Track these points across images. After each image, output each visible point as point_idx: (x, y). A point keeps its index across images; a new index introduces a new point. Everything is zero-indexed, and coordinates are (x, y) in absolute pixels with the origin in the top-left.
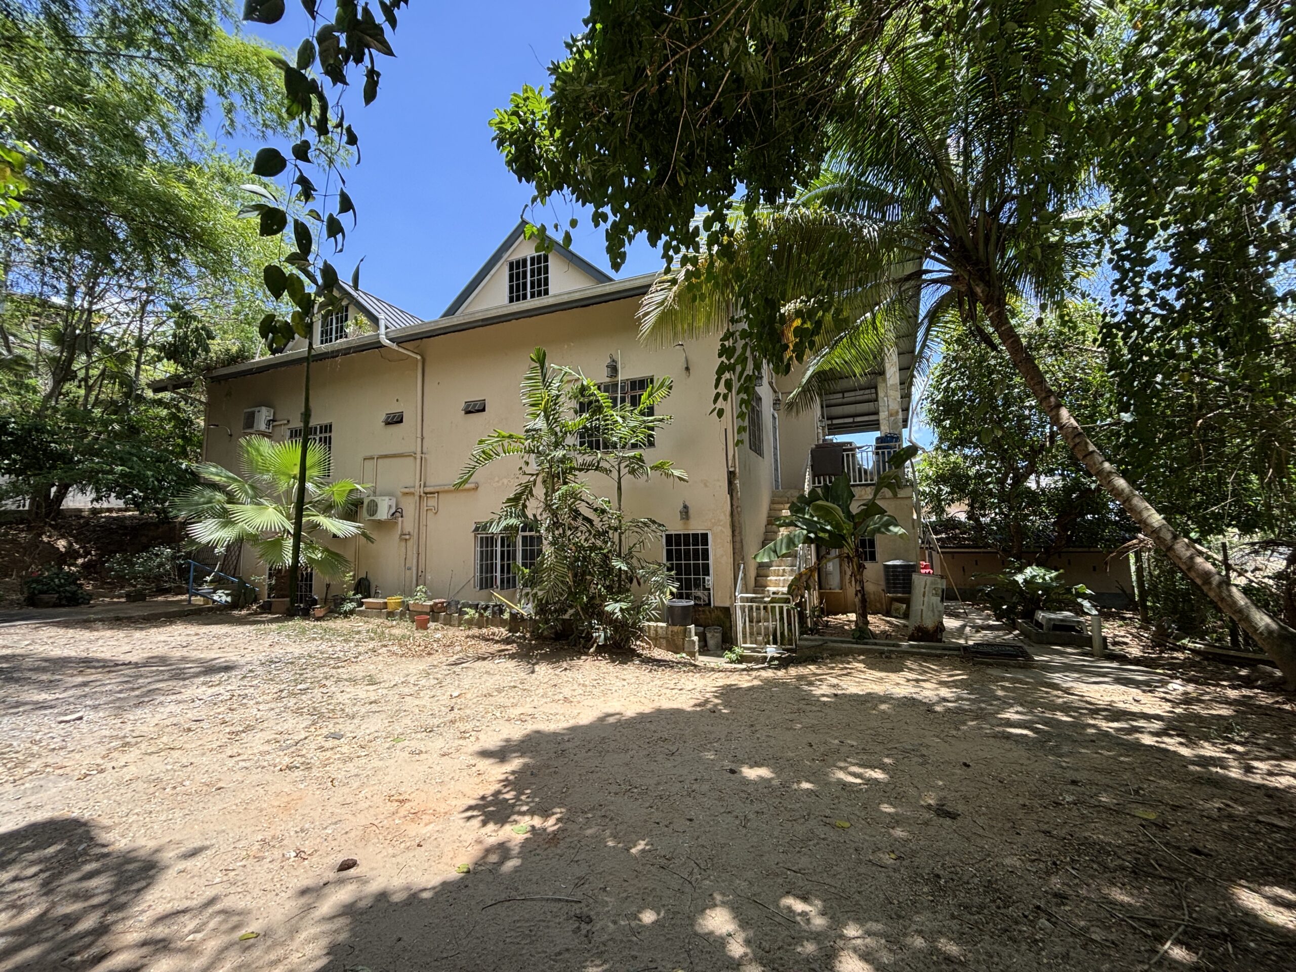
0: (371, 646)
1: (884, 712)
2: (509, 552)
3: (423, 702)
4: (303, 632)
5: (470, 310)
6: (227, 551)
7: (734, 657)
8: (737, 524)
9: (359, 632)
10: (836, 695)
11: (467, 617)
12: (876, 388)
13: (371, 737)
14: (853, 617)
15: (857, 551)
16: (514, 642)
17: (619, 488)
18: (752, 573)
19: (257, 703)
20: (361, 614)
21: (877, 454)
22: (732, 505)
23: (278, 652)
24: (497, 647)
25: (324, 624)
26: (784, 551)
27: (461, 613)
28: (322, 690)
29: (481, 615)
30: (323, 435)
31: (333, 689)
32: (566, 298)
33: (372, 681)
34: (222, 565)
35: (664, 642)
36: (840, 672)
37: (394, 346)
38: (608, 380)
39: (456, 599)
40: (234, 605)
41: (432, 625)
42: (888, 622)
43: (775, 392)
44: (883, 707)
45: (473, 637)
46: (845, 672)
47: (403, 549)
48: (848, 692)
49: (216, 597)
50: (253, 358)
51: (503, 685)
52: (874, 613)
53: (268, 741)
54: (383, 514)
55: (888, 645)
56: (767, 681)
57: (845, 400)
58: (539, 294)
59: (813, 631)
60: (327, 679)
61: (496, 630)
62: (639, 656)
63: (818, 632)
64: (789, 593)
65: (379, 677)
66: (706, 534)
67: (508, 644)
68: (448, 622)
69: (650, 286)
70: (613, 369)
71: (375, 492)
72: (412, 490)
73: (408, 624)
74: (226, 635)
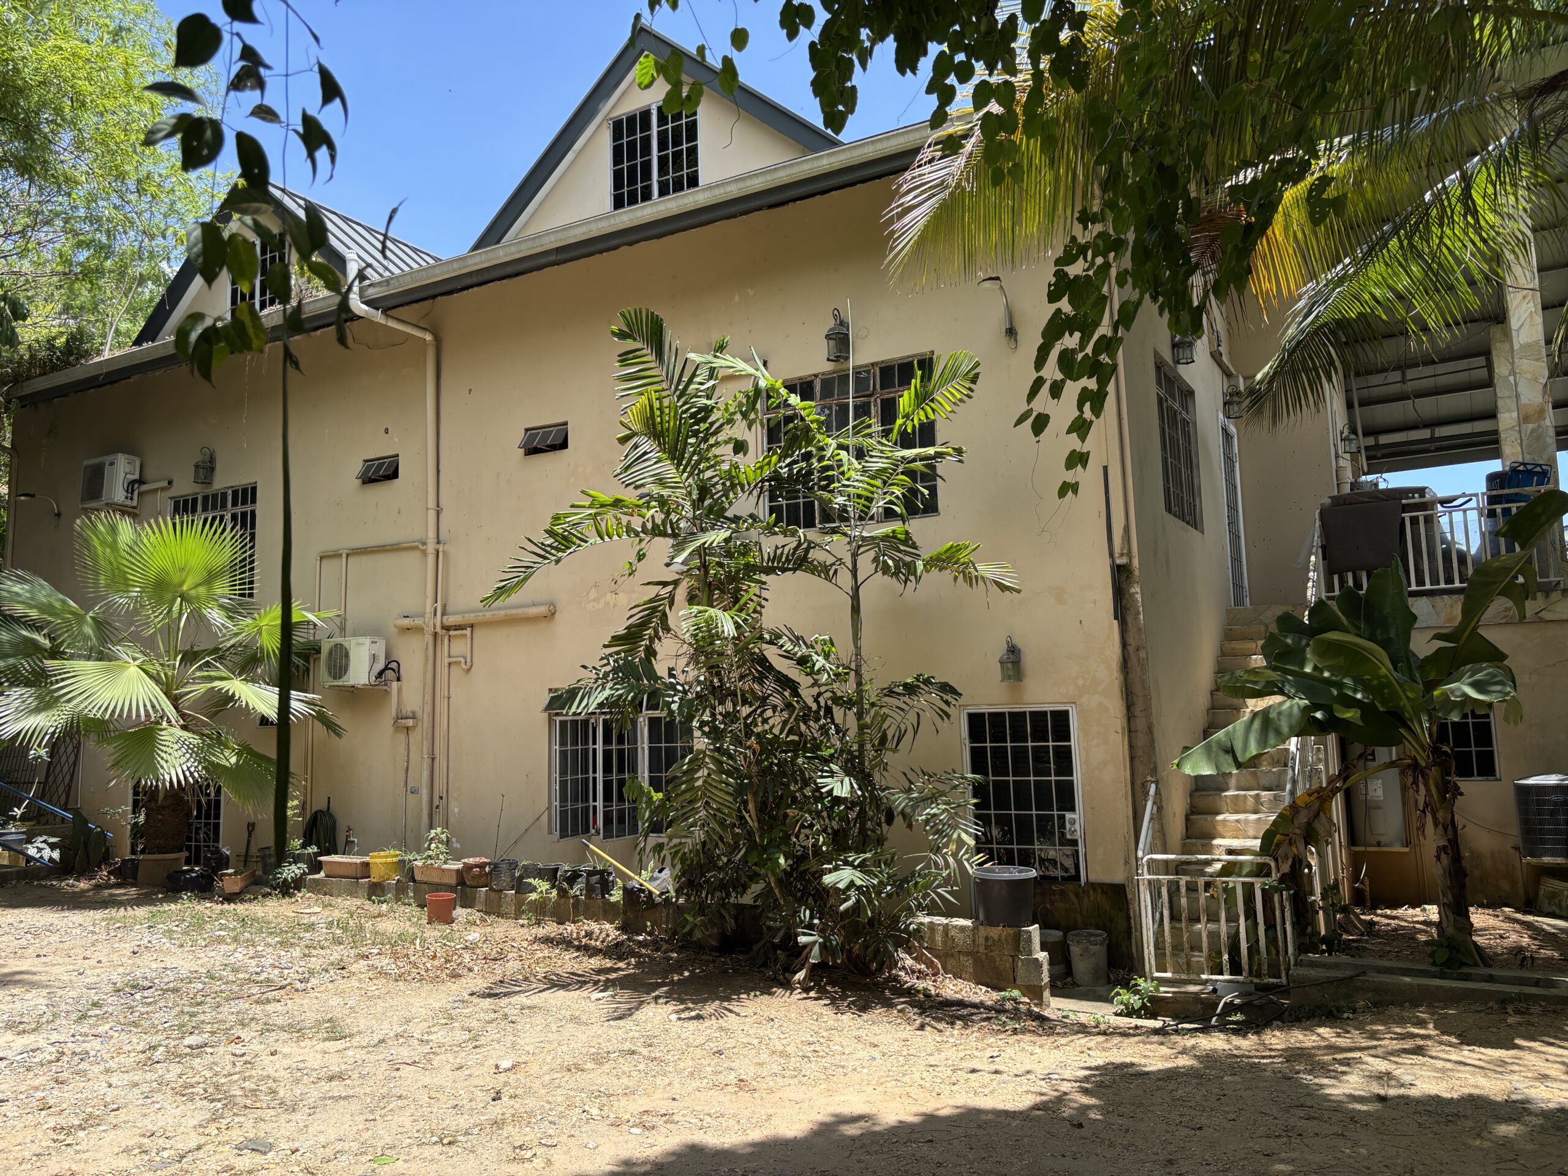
0: (336, 956)
1: (1505, 1143)
2: (621, 753)
3: (438, 1080)
4: (199, 924)
5: (532, 230)
6: (51, 754)
7: (1135, 1001)
8: (1137, 689)
9: (311, 927)
10: (1382, 1099)
11: (533, 896)
12: (1487, 354)
13: (329, 1152)
14: (1433, 912)
15: (1436, 750)
16: (632, 954)
17: (856, 609)
18: (1177, 805)
19: (107, 1071)
20: (317, 888)
21: (1492, 514)
22: (1124, 645)
23: (147, 966)
24: (595, 962)
25: (241, 908)
26: (1253, 750)
27: (521, 887)
28: (233, 1048)
29: (563, 893)
30: (239, 510)
31: (256, 1047)
32: (734, 191)
33: (334, 1031)
34: (44, 784)
35: (968, 962)
36: (1397, 1045)
37: (378, 316)
38: (829, 367)
39: (512, 857)
40: (63, 869)
41: (460, 913)
42: (1529, 926)
43: (1227, 374)
44: (1506, 1130)
45: (547, 941)
46: (1408, 1044)
47: (402, 748)
48: (1413, 1092)
49: (32, 851)
50: (99, 353)
51: (606, 1046)
52: (1493, 904)
53: (127, 1150)
54: (359, 673)
55: (1522, 982)
56: (1210, 1059)
57: (1410, 386)
58: (678, 188)
59: (1333, 943)
60: (243, 1025)
61: (594, 926)
62: (910, 992)
63: (1346, 948)
64: (1265, 849)
65: (351, 1023)
66: (1066, 713)
67: (620, 958)
68: (493, 909)
69: (916, 151)
70: (840, 341)
71: (343, 629)
72: (418, 622)
73: (413, 910)
74: (50, 929)
